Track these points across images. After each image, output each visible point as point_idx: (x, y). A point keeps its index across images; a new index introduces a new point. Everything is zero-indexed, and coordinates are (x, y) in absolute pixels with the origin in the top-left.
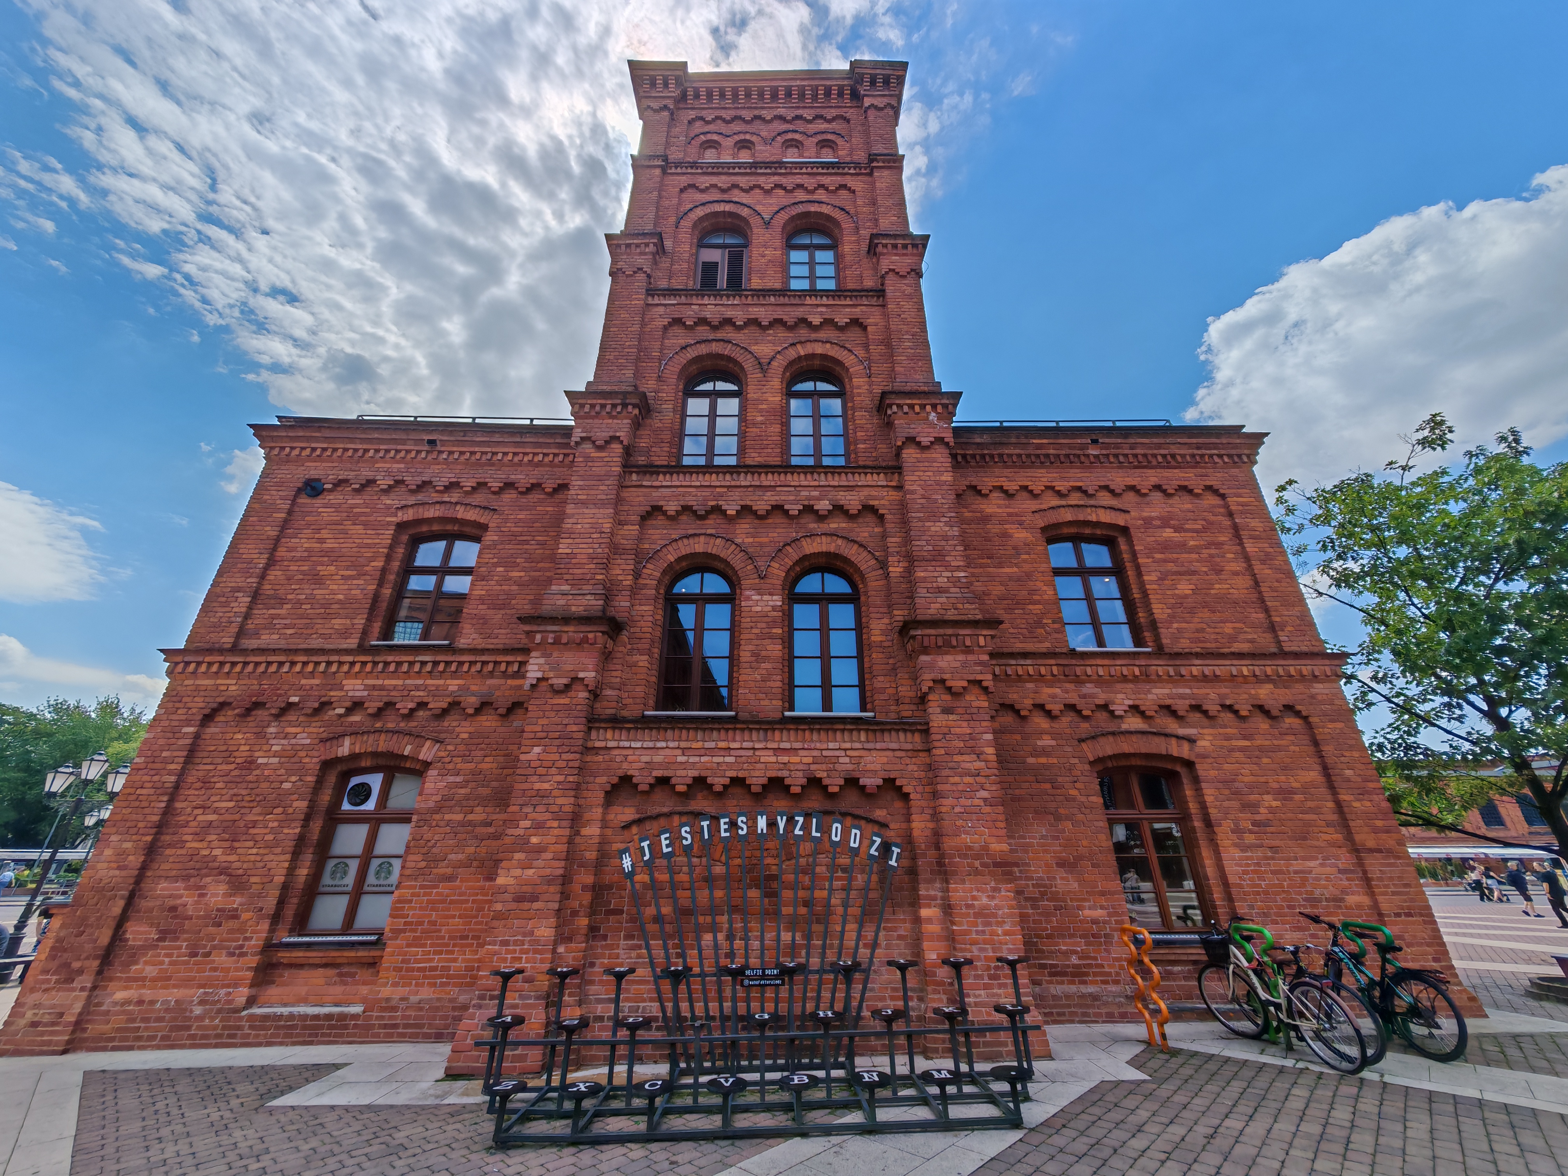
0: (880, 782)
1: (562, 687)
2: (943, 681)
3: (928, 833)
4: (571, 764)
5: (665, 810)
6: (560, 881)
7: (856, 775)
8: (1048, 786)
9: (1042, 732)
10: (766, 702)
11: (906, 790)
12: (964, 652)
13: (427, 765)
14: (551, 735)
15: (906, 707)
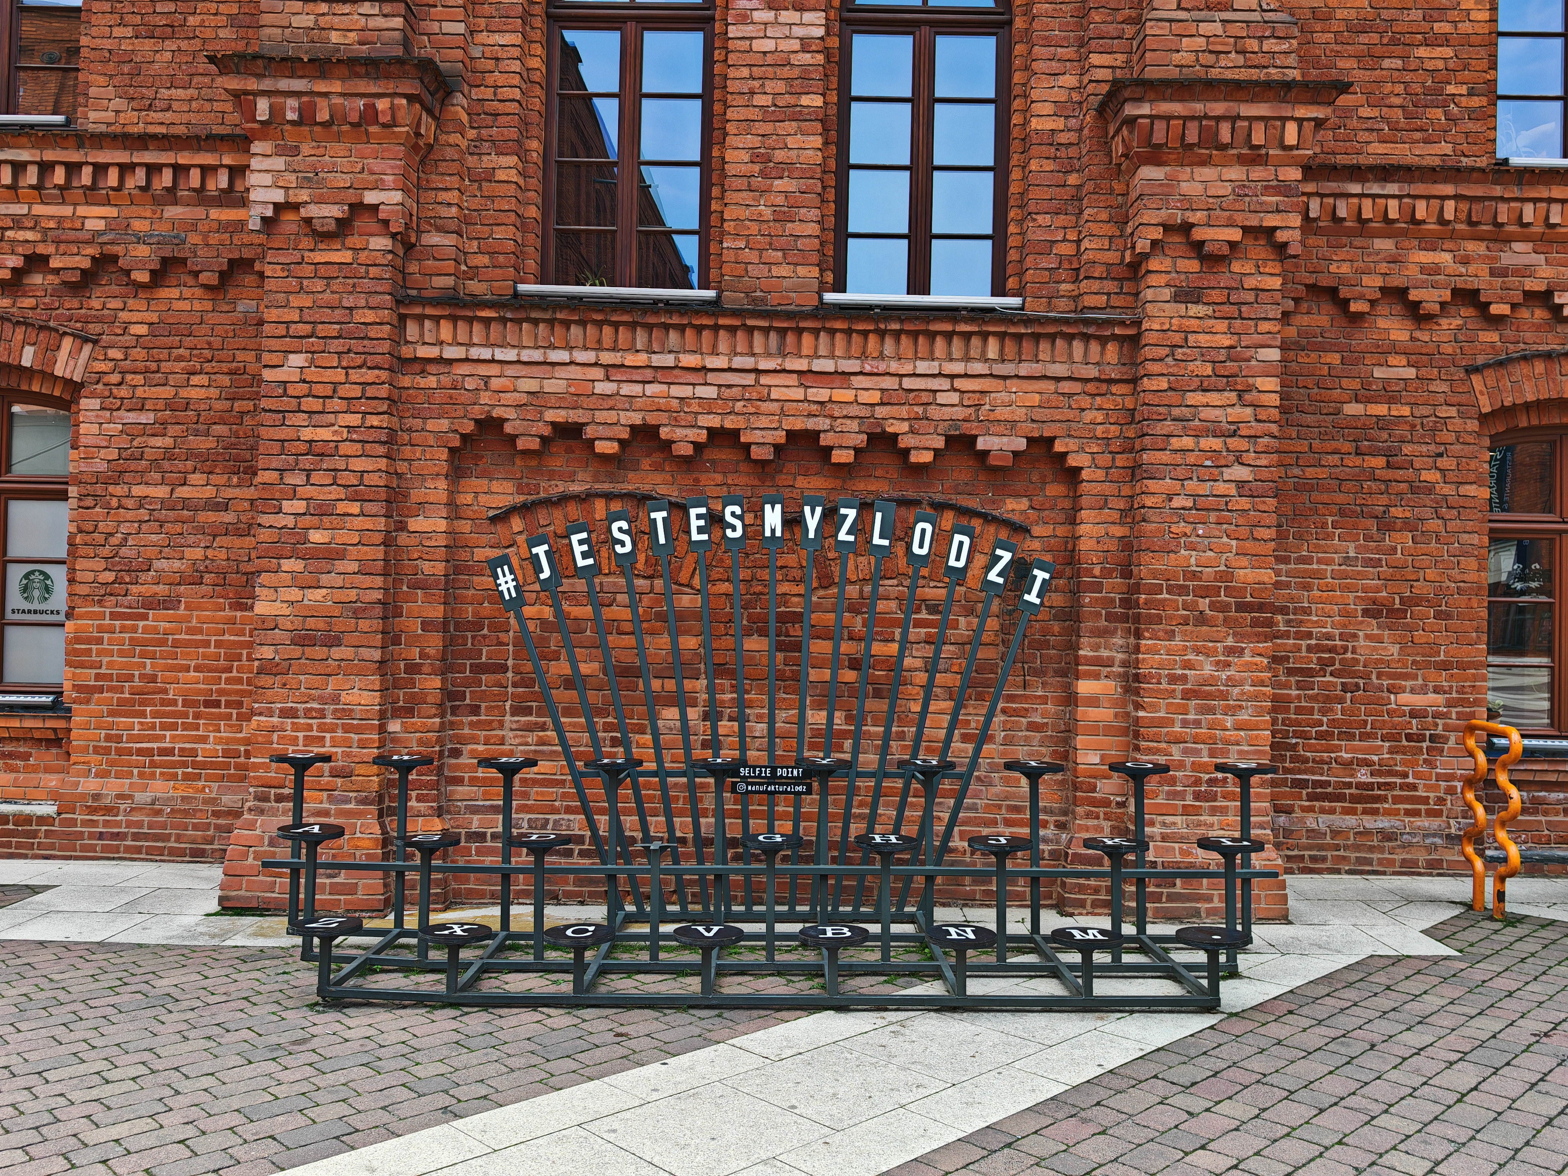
0: (1021, 444)
1: (332, 226)
2: (1186, 228)
3: (1112, 545)
4: (371, 391)
5: (576, 488)
6: (378, 610)
7: (971, 429)
8: (1381, 461)
9: (1394, 349)
10: (784, 270)
11: (1073, 461)
12: (1242, 160)
13: (75, 388)
14: (321, 330)
15: (1096, 286)
